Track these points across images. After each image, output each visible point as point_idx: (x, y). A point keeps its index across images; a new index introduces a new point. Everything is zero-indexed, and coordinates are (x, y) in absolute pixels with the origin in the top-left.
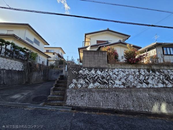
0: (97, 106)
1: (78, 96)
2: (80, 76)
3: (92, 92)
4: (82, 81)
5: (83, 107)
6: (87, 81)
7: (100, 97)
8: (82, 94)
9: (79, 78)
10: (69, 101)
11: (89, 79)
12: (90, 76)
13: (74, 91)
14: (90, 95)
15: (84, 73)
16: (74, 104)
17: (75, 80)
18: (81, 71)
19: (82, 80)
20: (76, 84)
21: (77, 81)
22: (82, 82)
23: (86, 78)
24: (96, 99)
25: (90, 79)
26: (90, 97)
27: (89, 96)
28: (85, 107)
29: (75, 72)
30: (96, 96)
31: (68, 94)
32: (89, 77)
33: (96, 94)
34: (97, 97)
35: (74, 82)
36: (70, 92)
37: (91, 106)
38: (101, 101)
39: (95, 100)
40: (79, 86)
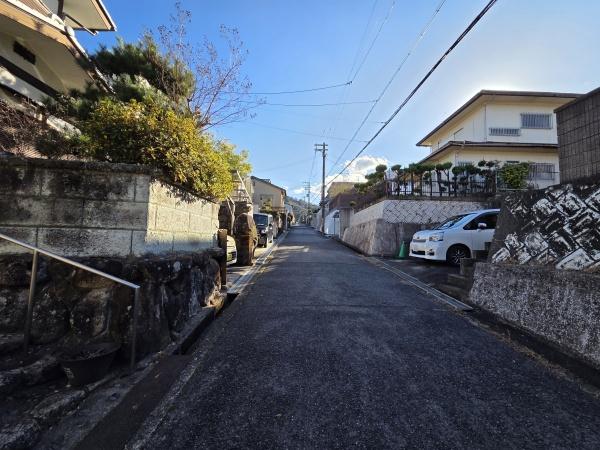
0: (559, 337)
1: (498, 286)
2: (535, 220)
3: (552, 281)
4: (538, 241)
5: (506, 320)
6: (562, 239)
7: (586, 310)
8: (512, 281)
9: (530, 229)
10: (476, 293)
11: (569, 231)
12: (578, 219)
13: (493, 268)
14: (539, 291)
15: (552, 208)
16: (485, 303)
17: (513, 238)
18: (544, 200)
19: (538, 236)
20: (513, 250)
21: (520, 240)
22: (536, 243)
23: (558, 227)
24: (560, 312)
25: (576, 231)
26: (537, 298)
27: (534, 292)
28: (514, 323)
29: (520, 208)
30: (569, 300)
31: (476, 275)
32: (573, 223)
33: (570, 292)
34: (571, 303)
35: (511, 243)
36: (482, 269)
37: (535, 330)
38: (584, 326)
39: (557, 314)
40: (525, 257)
